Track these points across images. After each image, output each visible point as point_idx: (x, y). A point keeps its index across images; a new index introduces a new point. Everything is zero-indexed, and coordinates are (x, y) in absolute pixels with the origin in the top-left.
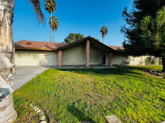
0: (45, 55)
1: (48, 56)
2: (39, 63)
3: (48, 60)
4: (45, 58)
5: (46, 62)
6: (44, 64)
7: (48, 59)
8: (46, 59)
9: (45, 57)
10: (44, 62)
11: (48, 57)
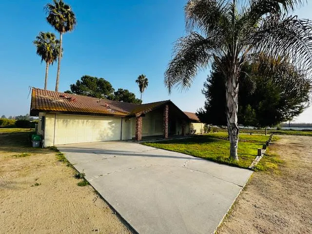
0: (109, 123)
1: (114, 125)
2: (99, 136)
3: (113, 131)
4: (109, 128)
5: (109, 135)
6: (106, 139)
7: (113, 128)
8: (111, 129)
9: (109, 126)
10: (107, 135)
11: (113, 127)
